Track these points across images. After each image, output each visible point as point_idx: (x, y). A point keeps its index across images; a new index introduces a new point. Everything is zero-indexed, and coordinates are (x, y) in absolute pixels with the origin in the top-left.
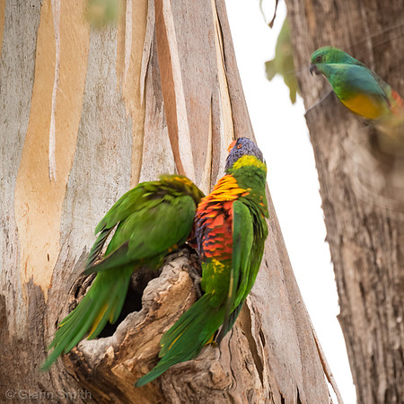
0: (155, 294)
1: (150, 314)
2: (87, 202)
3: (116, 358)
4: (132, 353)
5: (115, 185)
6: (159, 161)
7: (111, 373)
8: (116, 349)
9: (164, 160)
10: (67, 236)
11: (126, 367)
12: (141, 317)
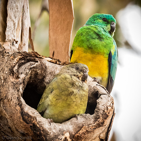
1: (100, 120)
12: (93, 120)
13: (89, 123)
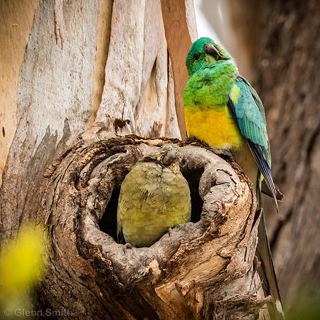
0: (220, 204)
1: (212, 228)
2: (50, 72)
3: (164, 275)
4: (184, 273)
5: (80, 56)
6: (130, 37)
7: (153, 293)
8: (163, 265)
9: (135, 36)
10: (26, 109)
12: (198, 230)
13: (191, 237)
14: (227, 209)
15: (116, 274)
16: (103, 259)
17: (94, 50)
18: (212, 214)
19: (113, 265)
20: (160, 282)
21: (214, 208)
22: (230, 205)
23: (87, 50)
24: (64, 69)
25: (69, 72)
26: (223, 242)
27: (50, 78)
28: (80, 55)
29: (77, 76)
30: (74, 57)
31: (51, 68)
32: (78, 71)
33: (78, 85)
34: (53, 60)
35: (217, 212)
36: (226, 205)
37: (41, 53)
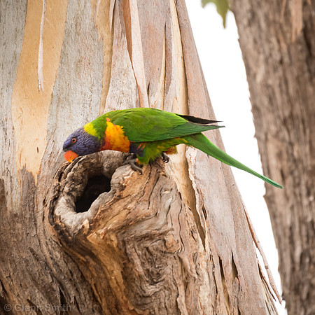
0: (121, 178)
2: (68, 107)
3: (91, 228)
4: (103, 225)
6: (124, 75)
7: (87, 240)
8: (91, 222)
9: (127, 74)
10: (53, 133)
11: (99, 235)
14: (126, 180)
15: (67, 232)
16: (60, 224)
17: (100, 88)
18: (117, 185)
19: (65, 226)
20: (89, 233)
21: (117, 181)
22: (128, 177)
23: (95, 88)
24: (78, 104)
25: (81, 105)
26: (127, 201)
27: (69, 111)
28: (90, 93)
29: (88, 106)
30: (85, 95)
31: (69, 105)
32: (88, 102)
33: (88, 111)
34: (71, 99)
35: (119, 183)
36: (125, 178)
37: (62, 96)
